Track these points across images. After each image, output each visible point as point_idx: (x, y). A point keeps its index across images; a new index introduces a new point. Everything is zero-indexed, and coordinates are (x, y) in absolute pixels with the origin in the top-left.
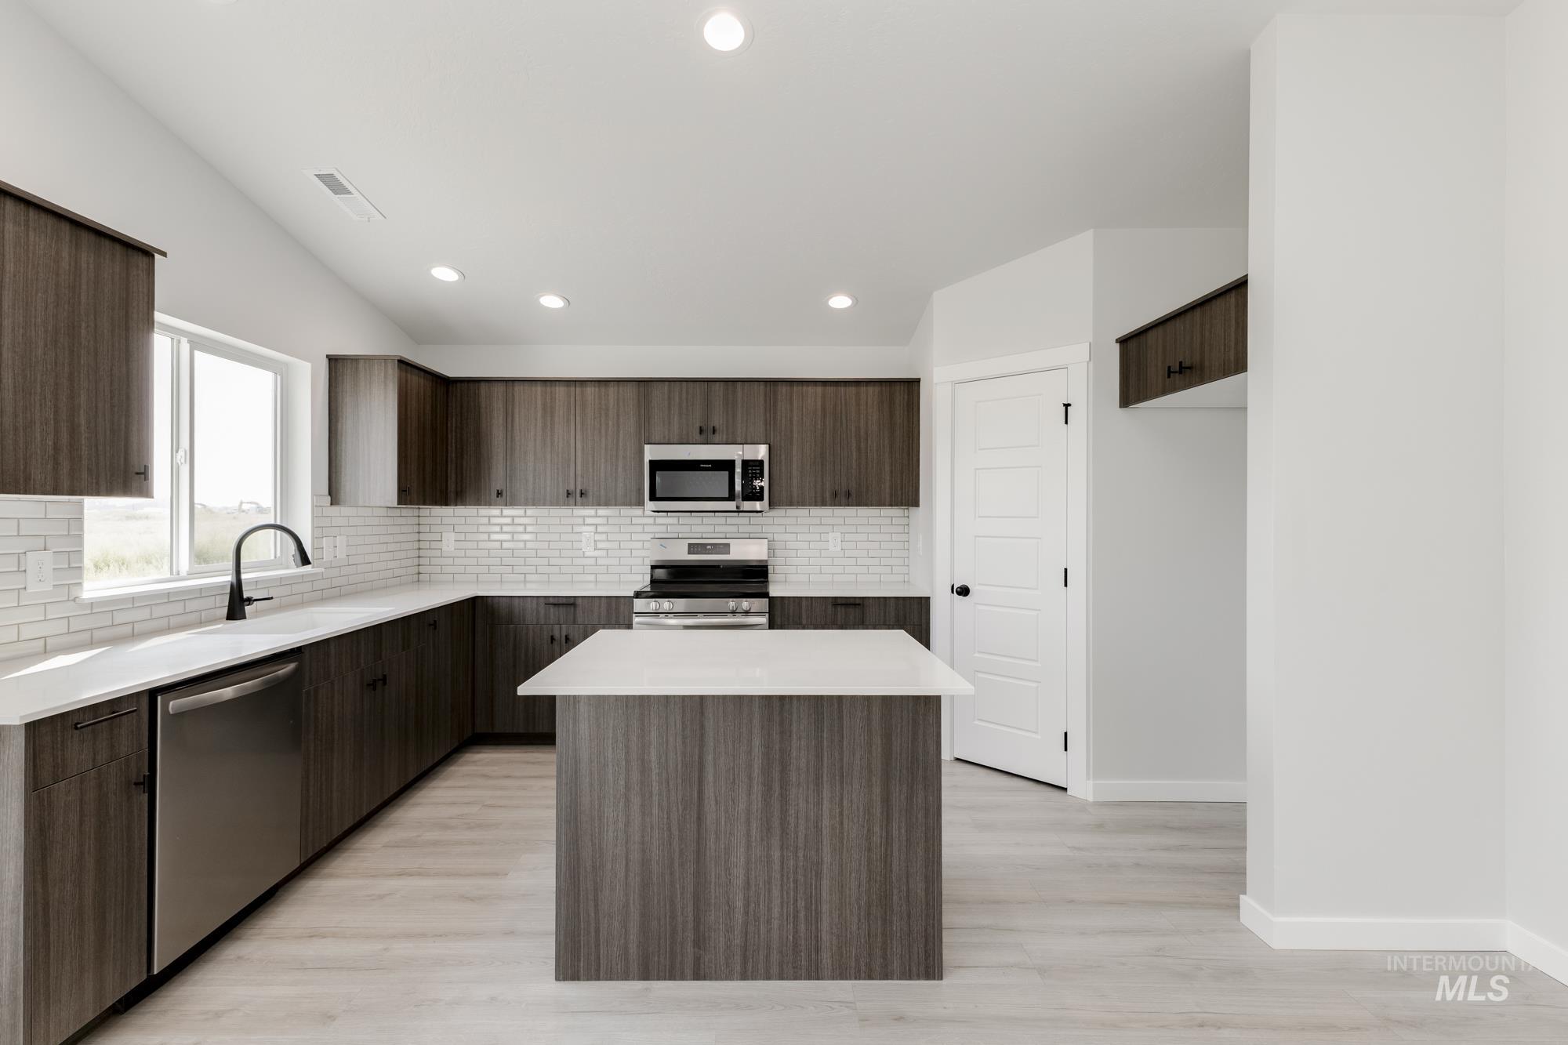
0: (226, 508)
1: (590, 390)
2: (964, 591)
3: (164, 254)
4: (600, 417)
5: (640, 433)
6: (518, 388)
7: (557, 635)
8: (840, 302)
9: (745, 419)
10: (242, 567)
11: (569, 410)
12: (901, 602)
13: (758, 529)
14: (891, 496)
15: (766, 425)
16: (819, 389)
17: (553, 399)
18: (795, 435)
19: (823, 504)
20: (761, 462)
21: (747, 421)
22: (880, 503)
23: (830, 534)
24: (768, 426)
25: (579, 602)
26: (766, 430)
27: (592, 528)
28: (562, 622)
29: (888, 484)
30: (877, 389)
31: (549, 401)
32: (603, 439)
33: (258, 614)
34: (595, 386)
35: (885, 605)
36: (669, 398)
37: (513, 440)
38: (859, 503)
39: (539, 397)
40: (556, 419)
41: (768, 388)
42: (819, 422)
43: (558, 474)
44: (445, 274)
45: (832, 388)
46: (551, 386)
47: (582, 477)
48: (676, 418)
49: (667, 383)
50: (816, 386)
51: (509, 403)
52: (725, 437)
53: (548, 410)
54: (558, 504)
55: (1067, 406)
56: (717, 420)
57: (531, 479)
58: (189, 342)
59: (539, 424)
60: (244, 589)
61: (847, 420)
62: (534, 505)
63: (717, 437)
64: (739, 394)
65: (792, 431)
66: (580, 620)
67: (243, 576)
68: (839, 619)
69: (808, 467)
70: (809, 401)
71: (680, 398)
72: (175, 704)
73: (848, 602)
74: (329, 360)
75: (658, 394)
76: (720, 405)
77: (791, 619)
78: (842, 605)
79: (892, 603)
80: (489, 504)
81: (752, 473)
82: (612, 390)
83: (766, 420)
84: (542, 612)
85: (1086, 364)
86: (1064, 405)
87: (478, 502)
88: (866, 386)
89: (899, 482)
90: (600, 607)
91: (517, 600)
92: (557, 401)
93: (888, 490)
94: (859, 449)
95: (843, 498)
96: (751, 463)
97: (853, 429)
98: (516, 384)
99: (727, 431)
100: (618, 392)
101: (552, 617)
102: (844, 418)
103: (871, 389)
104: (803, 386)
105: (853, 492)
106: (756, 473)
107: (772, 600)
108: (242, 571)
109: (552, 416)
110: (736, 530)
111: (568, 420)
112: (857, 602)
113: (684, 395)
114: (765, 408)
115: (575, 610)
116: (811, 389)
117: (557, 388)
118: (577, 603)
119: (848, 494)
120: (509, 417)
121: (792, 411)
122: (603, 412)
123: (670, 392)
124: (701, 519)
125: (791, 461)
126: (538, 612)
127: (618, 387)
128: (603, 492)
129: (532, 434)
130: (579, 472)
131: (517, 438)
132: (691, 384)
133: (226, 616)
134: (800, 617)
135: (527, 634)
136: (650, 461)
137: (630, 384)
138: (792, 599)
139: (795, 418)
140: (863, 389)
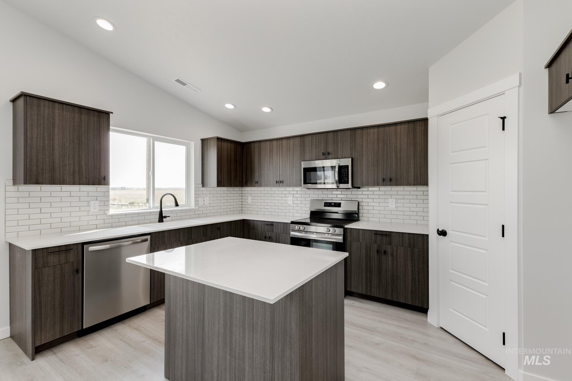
0: (160, 188)
1: (284, 142)
2: (443, 233)
3: (112, 113)
4: (288, 152)
5: (301, 157)
6: (262, 144)
7: (267, 236)
8: (379, 85)
9: (342, 147)
10: (162, 207)
11: (277, 150)
12: (412, 236)
13: (355, 196)
14: (414, 180)
15: (351, 149)
16: (376, 130)
17: (272, 146)
18: (364, 153)
19: (378, 184)
20: (347, 167)
21: (343, 148)
22: (408, 184)
23: (389, 199)
24: (352, 150)
25: (274, 224)
26: (351, 152)
27: (292, 195)
28: (269, 231)
29: (412, 174)
30: (406, 126)
31: (271, 147)
32: (289, 160)
33: (166, 221)
34: (286, 140)
35: (403, 236)
36: (312, 142)
37: (260, 163)
38: (397, 184)
39: (268, 146)
40: (274, 154)
41: (352, 132)
42: (376, 145)
43: (274, 175)
44: (229, 106)
45: (382, 128)
46: (272, 142)
47: (282, 176)
48: (314, 150)
49: (311, 135)
50: (374, 128)
51: (260, 149)
52: (333, 156)
53: (271, 151)
54: (274, 186)
55: (503, 118)
56: (330, 150)
57: (266, 177)
58: (152, 139)
59: (268, 156)
60: (163, 213)
61: (390, 143)
62: (267, 187)
63: (330, 156)
64: (339, 137)
65: (363, 151)
66: (274, 231)
67: (163, 210)
68: (378, 241)
69: (371, 168)
70: (371, 136)
71: (316, 141)
72: (92, 248)
73: (383, 233)
74: (202, 140)
75: (308, 140)
76: (331, 142)
77: (355, 239)
78: (379, 234)
79: (407, 236)
80: (254, 186)
81: (344, 171)
82: (292, 141)
83: (351, 147)
84: (263, 226)
85: (517, 88)
86: (501, 118)
87: (251, 186)
88: (400, 125)
89: (419, 173)
90: (281, 226)
91: (256, 221)
92: (274, 147)
93: (412, 177)
94: (396, 157)
95: (388, 182)
96: (343, 167)
97: (393, 148)
98: (262, 142)
99: (334, 153)
100: (294, 142)
101: (266, 229)
102: (388, 142)
103: (403, 126)
104: (368, 129)
105: (393, 179)
106: (345, 171)
107: (345, 230)
108: (162, 208)
109: (272, 153)
110: (346, 197)
111: (277, 154)
112: (388, 234)
113: (317, 140)
114: (351, 141)
115: (273, 227)
116: (372, 130)
117: (274, 142)
118: (273, 224)
119: (391, 180)
120: (260, 154)
121: (363, 141)
122: (288, 150)
123: (312, 139)
124: (331, 192)
125: (363, 165)
126: (262, 226)
127: (293, 139)
128: (288, 181)
129: (266, 160)
130: (281, 174)
131: (262, 162)
132: (320, 134)
133: (158, 221)
134: (359, 238)
135: (259, 234)
136: (304, 169)
137: (298, 137)
138: (355, 230)
139: (364, 145)
140: (399, 127)
